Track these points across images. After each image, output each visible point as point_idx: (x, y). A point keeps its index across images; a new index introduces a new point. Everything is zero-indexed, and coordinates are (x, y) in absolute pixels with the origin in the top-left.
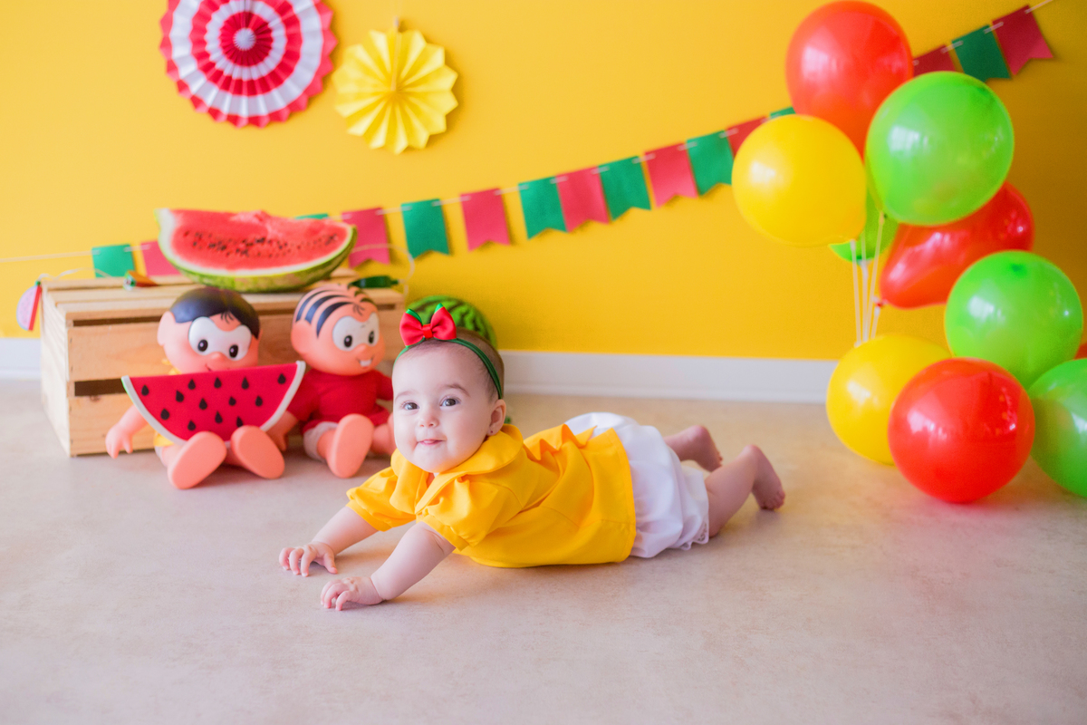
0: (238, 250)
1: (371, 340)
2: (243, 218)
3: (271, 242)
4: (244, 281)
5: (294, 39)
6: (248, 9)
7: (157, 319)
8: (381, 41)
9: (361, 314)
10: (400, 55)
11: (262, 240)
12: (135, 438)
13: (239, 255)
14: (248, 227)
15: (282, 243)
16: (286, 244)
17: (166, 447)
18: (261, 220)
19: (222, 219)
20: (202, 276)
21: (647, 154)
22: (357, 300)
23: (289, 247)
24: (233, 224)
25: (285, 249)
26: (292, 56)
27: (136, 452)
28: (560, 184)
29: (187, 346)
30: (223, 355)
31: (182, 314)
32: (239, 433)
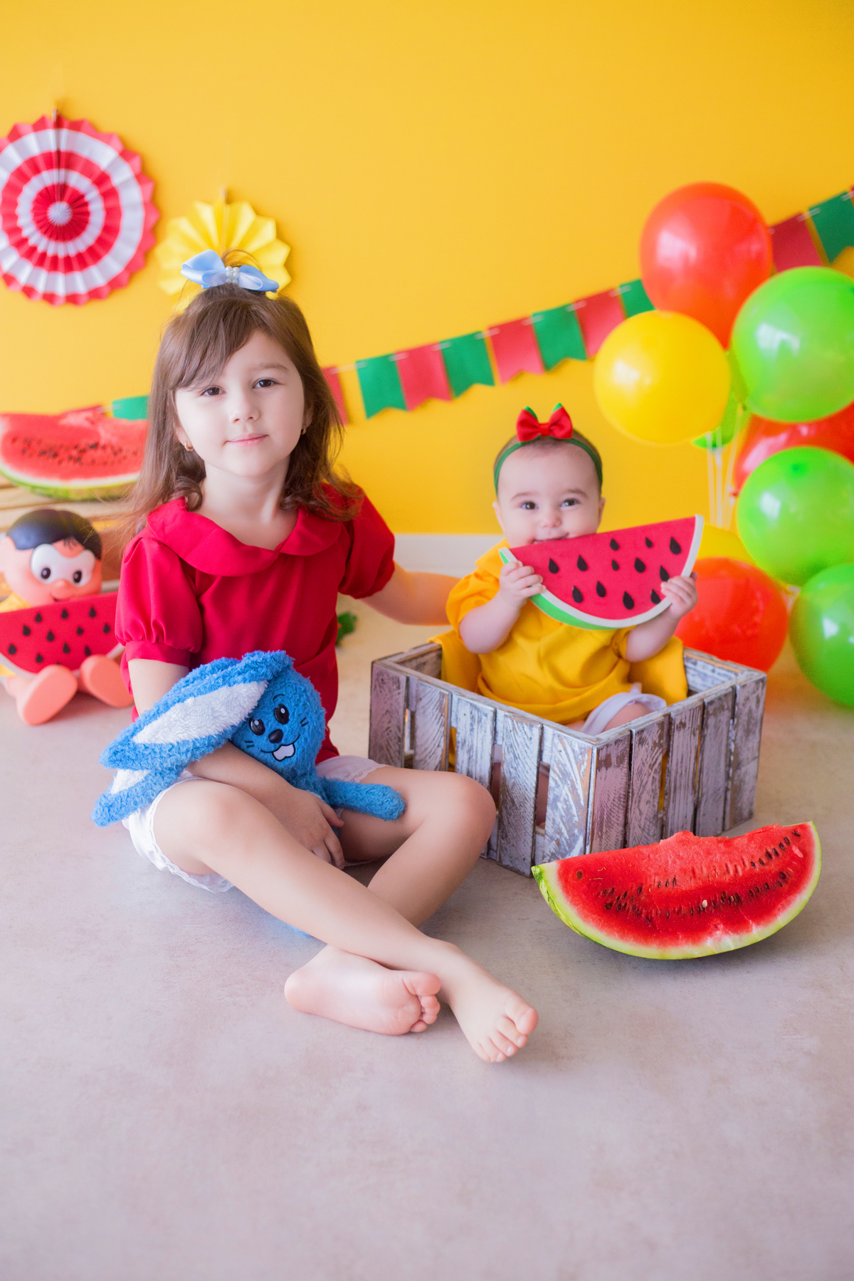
2: (71, 420)
3: (104, 448)
4: (79, 492)
5: (113, 214)
6: (62, 180)
8: (207, 214)
10: (227, 229)
11: (95, 446)
13: (71, 463)
14: (79, 431)
15: (116, 448)
16: (120, 450)
17: (10, 678)
18: (93, 423)
19: (50, 422)
20: (34, 487)
21: (491, 328)
23: (124, 453)
24: (63, 428)
25: (121, 456)
26: (110, 231)
28: (400, 361)
29: (30, 574)
30: (67, 582)
31: (23, 541)
32: (89, 665)
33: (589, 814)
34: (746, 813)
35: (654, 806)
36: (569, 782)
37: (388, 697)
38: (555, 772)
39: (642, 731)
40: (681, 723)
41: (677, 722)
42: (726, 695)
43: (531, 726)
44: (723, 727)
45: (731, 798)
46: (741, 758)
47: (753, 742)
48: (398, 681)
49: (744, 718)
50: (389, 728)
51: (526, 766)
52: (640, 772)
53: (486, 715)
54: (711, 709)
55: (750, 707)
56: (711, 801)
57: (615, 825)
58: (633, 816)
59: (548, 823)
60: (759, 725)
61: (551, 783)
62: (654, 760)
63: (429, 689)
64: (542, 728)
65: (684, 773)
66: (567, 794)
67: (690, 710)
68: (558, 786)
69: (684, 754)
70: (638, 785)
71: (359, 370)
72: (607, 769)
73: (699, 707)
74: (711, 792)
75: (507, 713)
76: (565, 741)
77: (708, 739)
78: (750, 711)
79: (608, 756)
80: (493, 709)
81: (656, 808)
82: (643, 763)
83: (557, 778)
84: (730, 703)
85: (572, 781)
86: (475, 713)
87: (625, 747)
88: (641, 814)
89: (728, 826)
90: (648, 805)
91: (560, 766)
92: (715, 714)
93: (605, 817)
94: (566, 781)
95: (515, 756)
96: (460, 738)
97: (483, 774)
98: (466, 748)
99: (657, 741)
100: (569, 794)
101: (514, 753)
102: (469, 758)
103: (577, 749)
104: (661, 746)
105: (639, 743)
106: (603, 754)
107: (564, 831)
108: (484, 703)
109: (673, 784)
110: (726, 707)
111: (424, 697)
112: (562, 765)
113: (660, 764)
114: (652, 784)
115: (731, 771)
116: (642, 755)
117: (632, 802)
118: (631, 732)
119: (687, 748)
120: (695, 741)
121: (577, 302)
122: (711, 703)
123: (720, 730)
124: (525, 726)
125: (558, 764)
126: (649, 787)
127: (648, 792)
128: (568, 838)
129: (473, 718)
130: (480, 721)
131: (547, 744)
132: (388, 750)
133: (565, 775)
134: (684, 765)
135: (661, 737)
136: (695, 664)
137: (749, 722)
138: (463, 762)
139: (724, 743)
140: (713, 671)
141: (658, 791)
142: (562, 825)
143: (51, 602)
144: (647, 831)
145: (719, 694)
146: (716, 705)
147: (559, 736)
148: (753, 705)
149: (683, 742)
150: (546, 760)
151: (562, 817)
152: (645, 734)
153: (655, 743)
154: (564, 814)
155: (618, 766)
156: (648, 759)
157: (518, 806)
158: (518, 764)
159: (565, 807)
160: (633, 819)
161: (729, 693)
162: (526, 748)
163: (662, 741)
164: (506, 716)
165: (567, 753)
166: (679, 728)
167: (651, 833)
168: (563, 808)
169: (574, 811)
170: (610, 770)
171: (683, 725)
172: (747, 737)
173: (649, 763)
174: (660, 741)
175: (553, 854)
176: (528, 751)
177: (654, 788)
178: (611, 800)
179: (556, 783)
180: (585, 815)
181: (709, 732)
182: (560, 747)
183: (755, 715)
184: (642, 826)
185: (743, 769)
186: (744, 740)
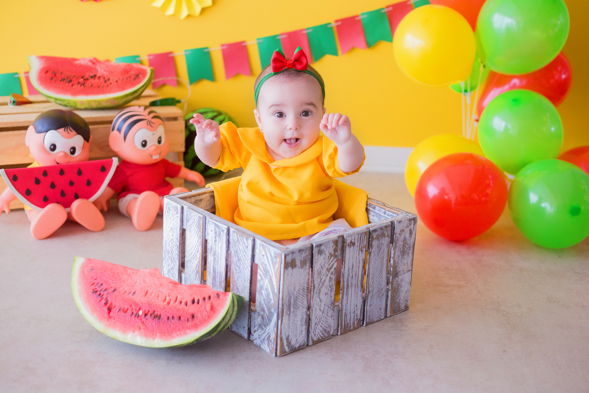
0: (79, 83)
1: (159, 142)
2: (82, 62)
3: (99, 77)
4: (83, 103)
7: (25, 128)
9: (151, 126)
11: (94, 77)
12: (12, 203)
13: (79, 86)
14: (86, 68)
16: (109, 80)
18: (93, 64)
19: (69, 62)
20: (56, 99)
22: (149, 117)
23: (110, 81)
24: (76, 65)
25: (108, 83)
27: (12, 210)
28: (282, 39)
29: (43, 148)
30: (65, 153)
31: (40, 128)
32: (76, 204)
33: (280, 299)
34: (403, 307)
35: (331, 296)
36: (268, 277)
37: (172, 219)
38: (261, 270)
39: (321, 245)
40: (351, 242)
41: (348, 241)
42: (386, 227)
43: (247, 239)
44: (385, 248)
45: (391, 295)
46: (398, 270)
47: (407, 260)
48: (177, 209)
49: (400, 243)
50: (172, 239)
51: (245, 265)
52: (320, 273)
53: (223, 231)
54: (374, 235)
55: (405, 236)
56: (376, 297)
57: (301, 307)
58: (315, 302)
59: (257, 303)
60: (412, 249)
61: (259, 277)
62: (331, 266)
63: (193, 214)
64: (254, 240)
65: (354, 276)
66: (267, 285)
67: (358, 234)
68: (262, 279)
69: (354, 264)
70: (319, 282)
71: (258, 44)
72: (293, 269)
73: (366, 233)
74: (375, 290)
75: (234, 230)
76: (266, 249)
77: (372, 254)
78: (405, 239)
79: (293, 261)
80: (226, 227)
81: (333, 299)
82: (322, 267)
83: (262, 274)
84: (390, 233)
85: (270, 276)
86: (217, 229)
87: (307, 255)
88: (321, 301)
89: (388, 315)
90: (326, 296)
91: (264, 266)
92: (378, 238)
93: (292, 301)
94: (267, 276)
95: (238, 258)
96: (209, 246)
97: (221, 270)
98: (212, 253)
99: (333, 253)
100: (268, 285)
101: (238, 257)
102: (214, 260)
103: (273, 254)
104: (336, 256)
105: (318, 253)
106: (289, 258)
107: (266, 309)
108: (222, 223)
109: (346, 283)
110: (386, 235)
111: (190, 219)
112: (265, 265)
113: (335, 269)
114: (330, 281)
115: (391, 278)
116: (320, 261)
117: (314, 292)
118: (312, 245)
119: (356, 260)
120: (362, 256)
121: (387, 7)
122: (375, 231)
123: (382, 250)
124: (244, 238)
125: (262, 264)
126: (327, 283)
127: (326, 287)
128: (268, 314)
129: (216, 233)
130: (220, 235)
131: (257, 251)
132: (172, 254)
133: (266, 272)
134: (354, 271)
135: (335, 250)
136: (374, 208)
137: (404, 246)
138: (211, 262)
139: (386, 258)
140: (385, 213)
141: (334, 287)
142: (264, 306)
143: (55, 164)
144: (326, 313)
145: (381, 225)
146: (379, 232)
147: (263, 245)
148: (407, 236)
149: (353, 256)
150: (257, 261)
151: (264, 300)
152: (323, 247)
153: (331, 254)
154: (265, 298)
155: (302, 267)
156: (326, 265)
157: (240, 292)
158: (240, 264)
159: (266, 293)
160: (315, 304)
161: (389, 225)
162: (245, 253)
163: (336, 254)
164: (233, 231)
165: (267, 257)
166: (350, 246)
167: (329, 315)
168: (265, 294)
169: (271, 296)
170: (295, 270)
171: (354, 244)
172: (403, 256)
173: (327, 267)
174: (335, 253)
175: (260, 325)
176: (246, 256)
177: (331, 284)
178: (297, 290)
179: (261, 277)
180: (278, 299)
181: (374, 250)
182: (263, 253)
183: (408, 241)
184: (322, 310)
185: (400, 277)
186: (400, 258)
